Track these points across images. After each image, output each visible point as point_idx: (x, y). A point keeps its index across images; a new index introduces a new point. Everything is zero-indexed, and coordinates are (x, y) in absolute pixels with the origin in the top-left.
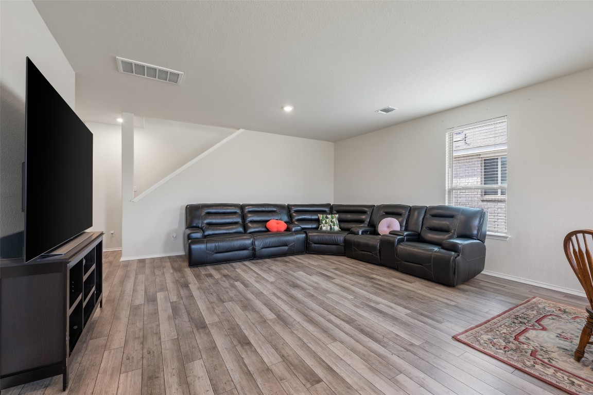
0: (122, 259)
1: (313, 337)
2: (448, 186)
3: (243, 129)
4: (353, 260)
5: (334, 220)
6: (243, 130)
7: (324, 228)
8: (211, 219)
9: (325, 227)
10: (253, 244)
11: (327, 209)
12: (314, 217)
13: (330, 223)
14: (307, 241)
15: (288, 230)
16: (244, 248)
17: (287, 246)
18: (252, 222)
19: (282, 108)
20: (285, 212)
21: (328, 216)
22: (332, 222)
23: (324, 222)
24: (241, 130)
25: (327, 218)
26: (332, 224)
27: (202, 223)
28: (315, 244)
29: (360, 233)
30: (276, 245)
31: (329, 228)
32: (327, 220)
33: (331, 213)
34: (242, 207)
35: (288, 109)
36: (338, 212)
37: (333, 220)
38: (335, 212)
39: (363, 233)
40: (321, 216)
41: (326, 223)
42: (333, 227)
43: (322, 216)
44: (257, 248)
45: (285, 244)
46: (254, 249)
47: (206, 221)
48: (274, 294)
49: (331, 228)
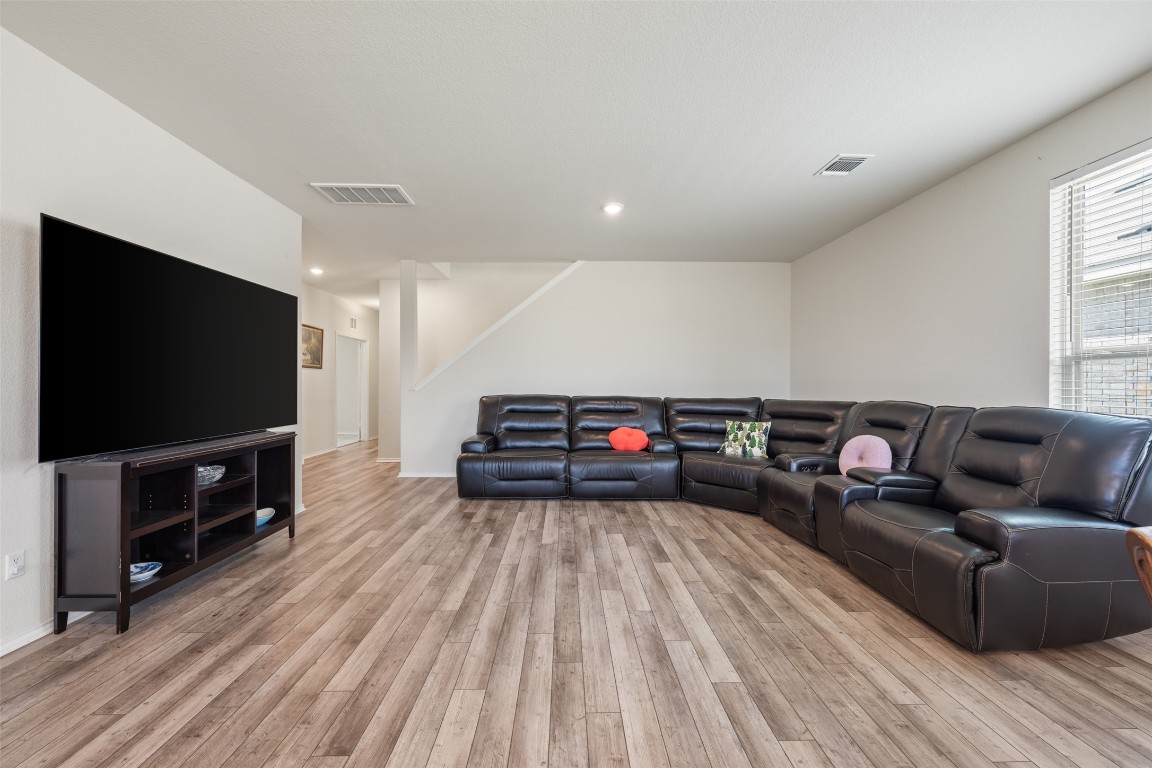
0: (401, 475)
1: (458, 666)
2: (1063, 350)
3: (582, 259)
4: (771, 527)
5: (756, 434)
6: (583, 262)
7: (729, 451)
8: (513, 421)
9: (732, 449)
10: (567, 469)
11: (750, 410)
12: (716, 426)
13: (745, 441)
14: (680, 475)
15: (647, 449)
16: (550, 476)
17: (634, 479)
18: (586, 430)
19: (601, 208)
20: (656, 413)
21: (744, 424)
22: (748, 437)
23: (731, 437)
24: (579, 263)
25: (740, 428)
26: (748, 443)
27: (499, 427)
28: (698, 482)
29: (794, 466)
30: (611, 476)
31: (740, 451)
32: (740, 434)
33: (759, 418)
34: (571, 402)
35: (613, 209)
36: (774, 416)
37: (752, 434)
38: (769, 417)
39: (800, 468)
40: (729, 424)
41: (735, 439)
42: (748, 448)
43: (731, 423)
44: (575, 479)
45: (630, 477)
46: (568, 480)
47: (503, 426)
48: (514, 568)
49: (744, 452)
